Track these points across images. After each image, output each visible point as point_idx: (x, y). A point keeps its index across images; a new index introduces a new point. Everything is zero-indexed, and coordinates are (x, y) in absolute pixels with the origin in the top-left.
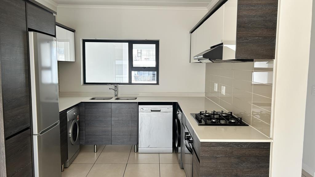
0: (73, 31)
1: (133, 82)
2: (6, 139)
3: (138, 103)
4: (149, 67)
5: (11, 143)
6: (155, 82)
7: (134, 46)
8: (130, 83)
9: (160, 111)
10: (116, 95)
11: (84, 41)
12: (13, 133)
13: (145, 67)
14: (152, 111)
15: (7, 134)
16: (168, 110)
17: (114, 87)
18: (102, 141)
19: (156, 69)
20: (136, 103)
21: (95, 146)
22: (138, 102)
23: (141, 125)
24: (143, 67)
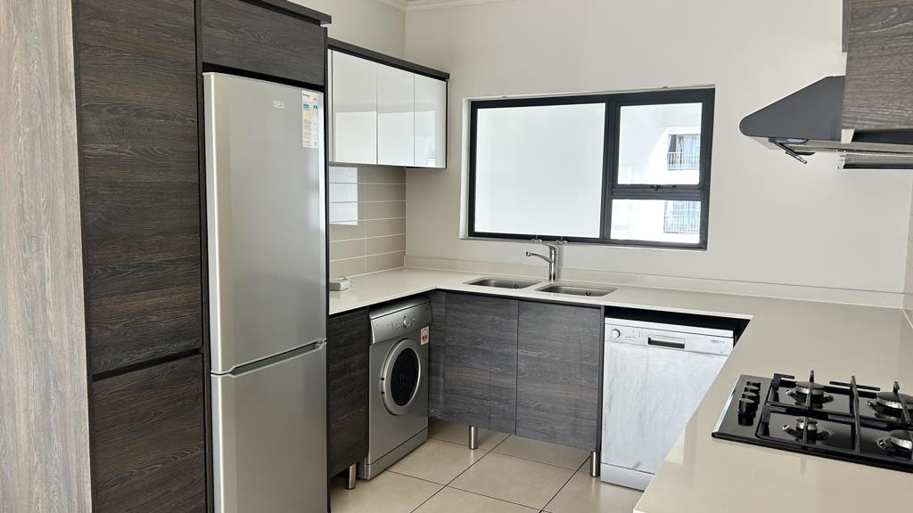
0: (443, 77)
1: (614, 235)
2: (93, 378)
3: (603, 309)
4: (674, 186)
5: (117, 392)
6: (696, 239)
7: (625, 111)
8: (604, 239)
9: (682, 346)
10: (553, 277)
11: (475, 106)
12: (125, 362)
13: (659, 187)
14: (651, 342)
15: (103, 363)
16: (714, 348)
17: (548, 249)
18: (490, 417)
19: (702, 191)
20: (597, 307)
21: (473, 428)
22: (606, 306)
23: (610, 386)
24: (652, 186)
